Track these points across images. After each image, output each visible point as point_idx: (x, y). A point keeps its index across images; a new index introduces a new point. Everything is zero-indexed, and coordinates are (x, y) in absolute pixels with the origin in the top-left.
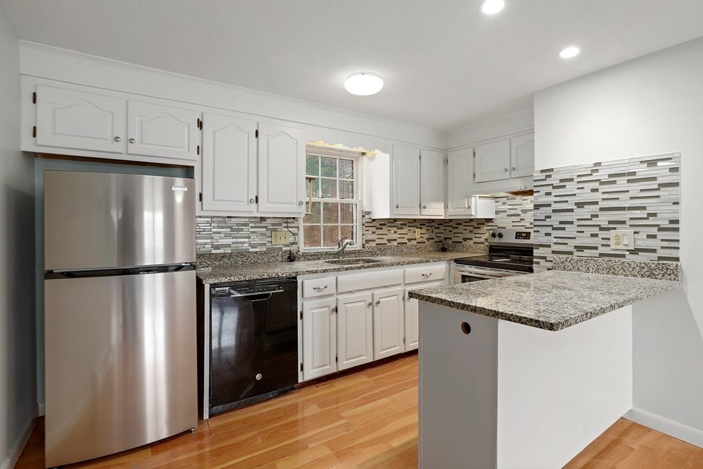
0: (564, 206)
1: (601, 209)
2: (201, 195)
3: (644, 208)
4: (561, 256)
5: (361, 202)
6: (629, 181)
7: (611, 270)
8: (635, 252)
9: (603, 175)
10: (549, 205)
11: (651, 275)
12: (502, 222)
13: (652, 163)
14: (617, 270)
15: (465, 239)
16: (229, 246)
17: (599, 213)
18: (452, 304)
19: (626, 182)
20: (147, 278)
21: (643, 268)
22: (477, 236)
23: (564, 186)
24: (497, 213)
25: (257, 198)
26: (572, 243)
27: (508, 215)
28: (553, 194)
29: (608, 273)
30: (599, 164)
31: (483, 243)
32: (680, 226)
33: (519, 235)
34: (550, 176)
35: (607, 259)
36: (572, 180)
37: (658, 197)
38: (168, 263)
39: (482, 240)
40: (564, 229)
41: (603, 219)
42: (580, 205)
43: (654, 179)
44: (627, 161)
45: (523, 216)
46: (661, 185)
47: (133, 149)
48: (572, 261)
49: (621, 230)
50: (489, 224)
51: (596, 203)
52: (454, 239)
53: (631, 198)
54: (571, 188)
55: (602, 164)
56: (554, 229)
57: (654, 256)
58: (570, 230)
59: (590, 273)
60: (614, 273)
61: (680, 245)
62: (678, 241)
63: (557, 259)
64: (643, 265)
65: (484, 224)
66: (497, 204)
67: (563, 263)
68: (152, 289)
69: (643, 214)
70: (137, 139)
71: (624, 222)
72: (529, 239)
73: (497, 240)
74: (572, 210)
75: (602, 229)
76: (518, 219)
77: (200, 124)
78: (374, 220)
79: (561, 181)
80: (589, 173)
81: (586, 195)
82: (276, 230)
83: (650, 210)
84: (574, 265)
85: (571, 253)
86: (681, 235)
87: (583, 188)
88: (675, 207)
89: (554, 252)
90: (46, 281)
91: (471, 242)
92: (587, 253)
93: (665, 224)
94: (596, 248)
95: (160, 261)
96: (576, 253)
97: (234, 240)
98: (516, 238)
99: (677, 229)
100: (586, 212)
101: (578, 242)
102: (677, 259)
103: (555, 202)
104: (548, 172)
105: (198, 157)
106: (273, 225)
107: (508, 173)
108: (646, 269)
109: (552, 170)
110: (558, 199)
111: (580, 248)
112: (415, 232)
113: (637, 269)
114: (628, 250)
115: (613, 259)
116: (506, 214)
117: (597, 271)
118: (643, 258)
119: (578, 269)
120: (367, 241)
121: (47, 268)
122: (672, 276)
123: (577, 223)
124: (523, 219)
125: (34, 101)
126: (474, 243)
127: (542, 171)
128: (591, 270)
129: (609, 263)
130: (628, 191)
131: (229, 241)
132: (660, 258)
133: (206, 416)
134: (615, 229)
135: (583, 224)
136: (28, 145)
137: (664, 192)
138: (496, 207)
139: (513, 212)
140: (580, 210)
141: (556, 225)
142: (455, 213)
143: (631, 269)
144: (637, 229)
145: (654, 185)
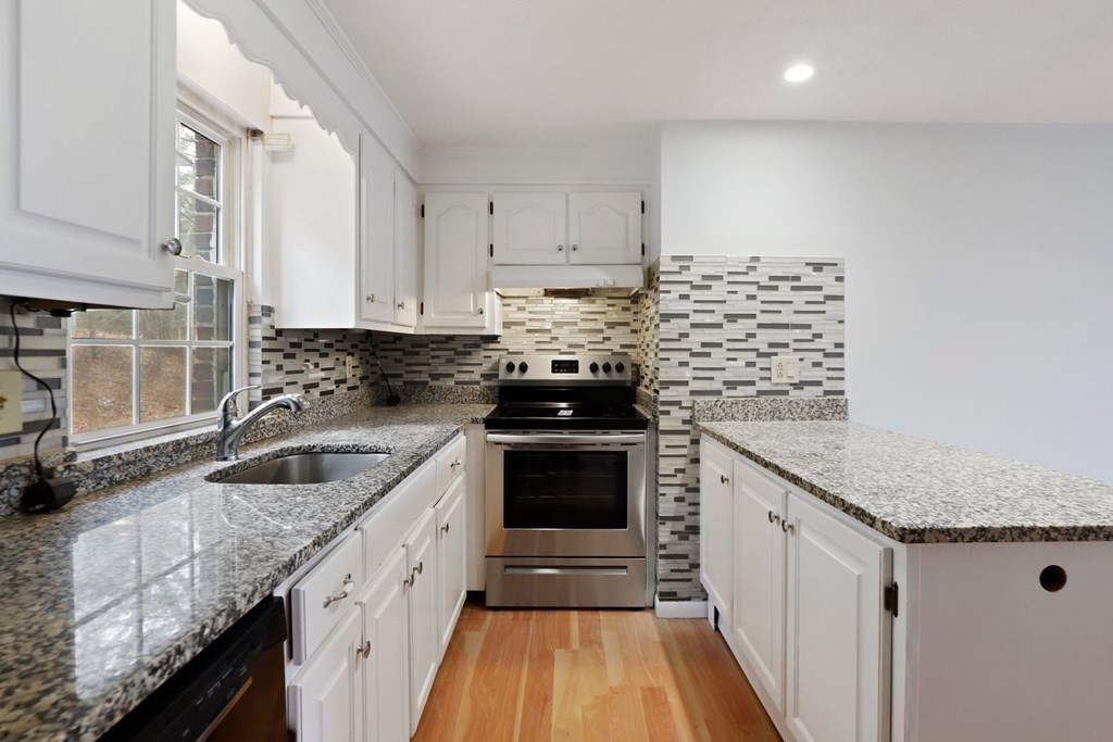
0: (707, 319)
1: (761, 326)
3: (808, 327)
4: (707, 398)
5: (248, 274)
6: (793, 288)
7: (775, 414)
8: (799, 386)
9: (762, 275)
10: (686, 316)
11: (822, 416)
12: (517, 343)
13: (818, 267)
14: (783, 412)
15: (435, 377)
17: (758, 331)
18: (1053, 535)
19: (789, 289)
21: (813, 407)
22: (465, 368)
23: (709, 287)
24: (507, 325)
26: (720, 377)
27: (529, 331)
28: (692, 298)
29: (772, 419)
30: (757, 259)
31: (478, 383)
32: (846, 350)
33: (558, 366)
34: (688, 268)
35: (772, 398)
36: (720, 278)
37: (824, 312)
39: (476, 377)
40: (708, 355)
41: (763, 339)
42: (731, 318)
43: (820, 288)
44: (791, 261)
45: (555, 332)
46: (828, 298)
48: (724, 406)
49: (784, 356)
50: (492, 346)
51: (753, 316)
52: (407, 377)
53: (796, 312)
54: (718, 290)
55: (762, 260)
56: (693, 355)
57: (819, 390)
58: (718, 357)
59: (749, 422)
60: (779, 418)
61: (846, 374)
62: (842, 369)
63: (702, 404)
64: (812, 403)
65: (478, 346)
66: (507, 308)
67: (710, 409)
69: (807, 334)
71: (786, 345)
72: (577, 371)
73: (515, 375)
74: (720, 326)
75: (761, 355)
76: (546, 337)
78: (279, 332)
79: (705, 277)
80: (744, 270)
81: (739, 305)
83: (815, 330)
84: (727, 410)
85: (719, 393)
86: (847, 362)
87: (736, 292)
88: (840, 326)
89: (693, 393)
91: (451, 382)
92: (741, 391)
93: (831, 349)
94: (753, 383)
96: (726, 393)
98: (553, 371)
99: (841, 355)
100: (739, 329)
101: (729, 376)
102: (842, 393)
103: (695, 311)
104: (684, 261)
107: (563, 253)
108: (816, 408)
109: (691, 258)
110: (699, 307)
111: (731, 385)
112: (344, 363)
113: (806, 409)
114: (791, 384)
115: (778, 398)
116: (524, 328)
117: (758, 417)
118: (809, 393)
119: (733, 418)
122: (842, 414)
123: (727, 345)
124: (557, 338)
126: (457, 383)
127: (674, 258)
128: (750, 415)
129: (774, 404)
130: (791, 302)
132: (827, 393)
134: (776, 354)
135: (736, 346)
137: (830, 306)
138: (505, 314)
139: (537, 325)
140: (732, 325)
141: (697, 348)
142: (437, 321)
143: (799, 410)
144: (802, 355)
145: (818, 296)
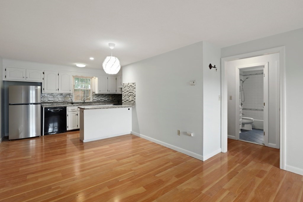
2: (44, 89)
3: (133, 92)
6: (131, 87)
9: (129, 86)
10: (124, 91)
13: (133, 84)
16: (52, 100)
20: (31, 106)
25: (58, 89)
28: (124, 89)
34: (124, 85)
37: (134, 90)
38: (36, 103)
40: (125, 96)
43: (134, 87)
47: (27, 79)
49: (131, 97)
55: (129, 83)
68: (32, 108)
70: (28, 77)
71: (131, 95)
77: (44, 73)
78: (96, 94)
82: (66, 97)
90: (9, 106)
94: (128, 100)
95: (34, 102)
97: (54, 99)
105: (43, 80)
106: (64, 95)
108: (132, 104)
112: (110, 97)
114: (131, 101)
120: (94, 100)
121: (9, 103)
123: (127, 95)
125: (6, 70)
130: (131, 89)
131: (53, 99)
132: (134, 102)
133: (43, 135)
136: (4, 79)
140: (127, 92)
142: (118, 92)
